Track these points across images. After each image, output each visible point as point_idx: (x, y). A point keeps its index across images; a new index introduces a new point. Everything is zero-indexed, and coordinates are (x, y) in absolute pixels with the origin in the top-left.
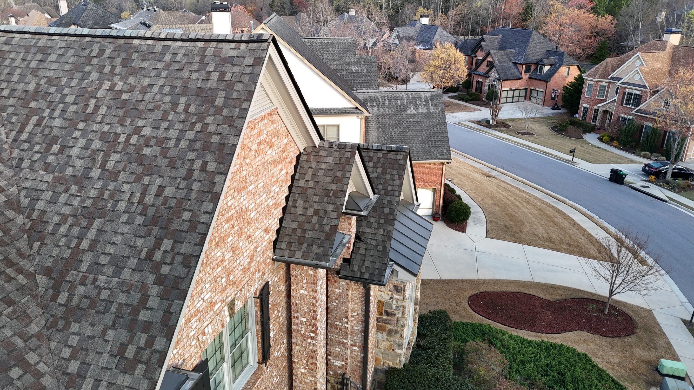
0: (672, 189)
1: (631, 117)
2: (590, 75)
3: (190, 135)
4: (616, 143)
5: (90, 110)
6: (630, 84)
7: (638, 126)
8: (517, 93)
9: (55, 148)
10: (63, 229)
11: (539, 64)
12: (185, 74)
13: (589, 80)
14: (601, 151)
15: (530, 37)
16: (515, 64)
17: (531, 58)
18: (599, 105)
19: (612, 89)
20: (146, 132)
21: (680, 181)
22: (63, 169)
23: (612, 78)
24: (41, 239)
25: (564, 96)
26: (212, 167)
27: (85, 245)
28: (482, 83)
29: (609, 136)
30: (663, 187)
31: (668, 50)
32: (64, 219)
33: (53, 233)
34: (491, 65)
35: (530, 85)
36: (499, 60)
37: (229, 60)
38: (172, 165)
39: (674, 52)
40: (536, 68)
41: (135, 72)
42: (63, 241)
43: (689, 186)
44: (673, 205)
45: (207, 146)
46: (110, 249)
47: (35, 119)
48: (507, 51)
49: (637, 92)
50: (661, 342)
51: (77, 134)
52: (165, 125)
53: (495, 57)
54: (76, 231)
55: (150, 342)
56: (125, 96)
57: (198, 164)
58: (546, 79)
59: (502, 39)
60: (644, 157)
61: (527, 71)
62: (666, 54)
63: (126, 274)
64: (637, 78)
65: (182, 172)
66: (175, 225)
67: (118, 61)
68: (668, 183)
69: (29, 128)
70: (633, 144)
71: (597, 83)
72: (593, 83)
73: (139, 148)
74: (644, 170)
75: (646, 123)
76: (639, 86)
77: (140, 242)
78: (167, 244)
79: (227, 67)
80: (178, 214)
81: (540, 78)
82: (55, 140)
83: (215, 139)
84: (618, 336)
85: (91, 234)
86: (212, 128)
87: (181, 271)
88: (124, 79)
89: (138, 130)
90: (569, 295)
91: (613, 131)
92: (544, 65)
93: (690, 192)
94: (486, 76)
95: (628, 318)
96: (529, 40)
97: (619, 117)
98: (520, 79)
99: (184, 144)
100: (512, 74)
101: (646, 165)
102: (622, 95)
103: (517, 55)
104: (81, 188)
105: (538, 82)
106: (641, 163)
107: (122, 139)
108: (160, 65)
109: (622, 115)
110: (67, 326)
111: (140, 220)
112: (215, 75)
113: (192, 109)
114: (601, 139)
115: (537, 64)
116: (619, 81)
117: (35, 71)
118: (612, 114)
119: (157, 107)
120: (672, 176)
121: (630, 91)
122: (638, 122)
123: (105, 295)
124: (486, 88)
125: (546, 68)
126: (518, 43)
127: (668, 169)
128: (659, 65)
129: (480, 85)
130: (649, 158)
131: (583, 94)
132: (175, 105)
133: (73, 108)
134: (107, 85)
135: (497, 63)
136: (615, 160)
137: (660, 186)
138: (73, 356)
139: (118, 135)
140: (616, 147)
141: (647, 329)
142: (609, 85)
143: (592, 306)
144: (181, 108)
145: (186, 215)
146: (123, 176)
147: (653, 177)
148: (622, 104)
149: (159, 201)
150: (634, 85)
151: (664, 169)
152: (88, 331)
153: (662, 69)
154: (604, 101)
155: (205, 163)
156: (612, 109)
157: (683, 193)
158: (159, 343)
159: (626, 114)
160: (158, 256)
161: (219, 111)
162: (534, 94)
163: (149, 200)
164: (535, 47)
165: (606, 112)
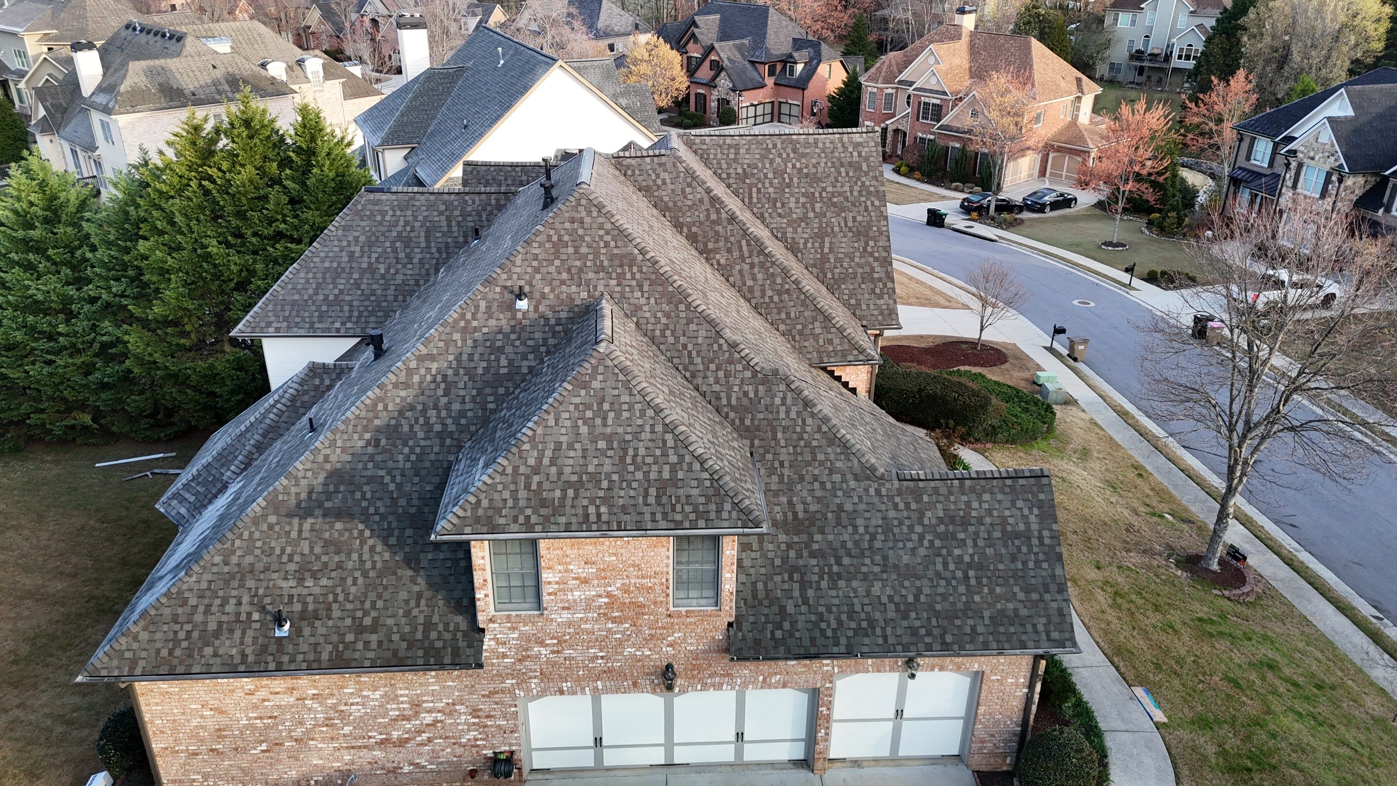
0: (999, 226)
1: (932, 137)
2: (871, 79)
3: (857, 188)
4: (917, 174)
5: (787, 181)
6: (925, 90)
7: (942, 148)
8: (760, 109)
9: (779, 205)
10: (809, 245)
11: (788, 61)
12: (837, 154)
13: (870, 86)
14: (902, 187)
15: (767, 17)
16: (752, 63)
17: (775, 53)
18: (887, 122)
19: (902, 99)
20: (830, 189)
21: (1005, 215)
22: (791, 216)
23: (900, 82)
24: (801, 252)
25: (831, 110)
26: (877, 203)
27: (826, 250)
28: (705, 96)
29: (908, 166)
30: (989, 225)
31: (965, 38)
32: (806, 241)
33: (805, 248)
34: (718, 68)
35: (777, 95)
36: (728, 58)
37: (859, 144)
38: (853, 204)
39: (971, 41)
40: (784, 67)
41: (804, 155)
42: (812, 251)
43: (1016, 220)
44: (1004, 244)
45: (869, 193)
46: (842, 250)
47: (754, 190)
48: (738, 42)
49: (938, 102)
50: (1030, 365)
51: (787, 195)
52: (839, 185)
53: (722, 55)
54: (817, 245)
55: (885, 285)
56: (805, 171)
57: (869, 203)
58: (801, 85)
59: (722, 20)
60: (956, 189)
61: (772, 73)
62: (962, 45)
63: (857, 260)
64: (933, 81)
65: (862, 208)
66: (871, 234)
67: (789, 150)
68: (993, 219)
69: (754, 195)
70: (940, 174)
71: (881, 89)
72: (875, 90)
73: (830, 199)
74: (962, 206)
75: (951, 144)
76: (937, 92)
77: (856, 245)
78: (871, 243)
79: (860, 149)
80: (870, 229)
81: (792, 83)
82: (775, 201)
83: (872, 189)
84: (995, 365)
85: (827, 245)
86: (868, 183)
87: (885, 254)
88: (798, 160)
89: (824, 189)
90: (939, 341)
91: (912, 158)
92: (796, 63)
93: (1018, 228)
94: (711, 84)
95: (998, 351)
96: (766, 23)
97: (916, 138)
98: (763, 86)
99: (855, 193)
100: (751, 80)
101: (964, 200)
102: (916, 106)
103: (753, 49)
104: (807, 224)
105: (790, 90)
106: (954, 198)
107: (817, 195)
108: (817, 150)
109: (920, 135)
110: (839, 287)
111: (850, 234)
112: (855, 154)
113: (851, 174)
114: (897, 171)
115: (784, 62)
116: (911, 86)
117: (735, 160)
118: (905, 134)
119: (828, 176)
120: (996, 211)
121: (927, 100)
122: (941, 142)
123: (850, 270)
124: (714, 104)
125: (799, 67)
126: (750, 28)
127: (991, 200)
128: (957, 61)
129: (702, 100)
130: (962, 191)
131: (862, 107)
132: (840, 173)
133: (776, 181)
134: (790, 165)
135: (726, 63)
136: (925, 197)
137: (985, 224)
138: (850, 298)
139: (813, 193)
140: (918, 180)
141: (1016, 358)
142: (897, 92)
143: (964, 346)
144: (844, 174)
145: (875, 229)
146: (828, 214)
147: (975, 215)
148: (918, 119)
149: (856, 224)
150: (931, 91)
151: (985, 202)
152: (851, 287)
153: (961, 66)
154: (893, 115)
155: (872, 202)
156: (905, 126)
157: (1011, 229)
158: (889, 285)
159: (924, 132)
160: (869, 249)
161: (866, 174)
162: (785, 109)
163: (850, 224)
164: (776, 33)
165: (896, 131)
